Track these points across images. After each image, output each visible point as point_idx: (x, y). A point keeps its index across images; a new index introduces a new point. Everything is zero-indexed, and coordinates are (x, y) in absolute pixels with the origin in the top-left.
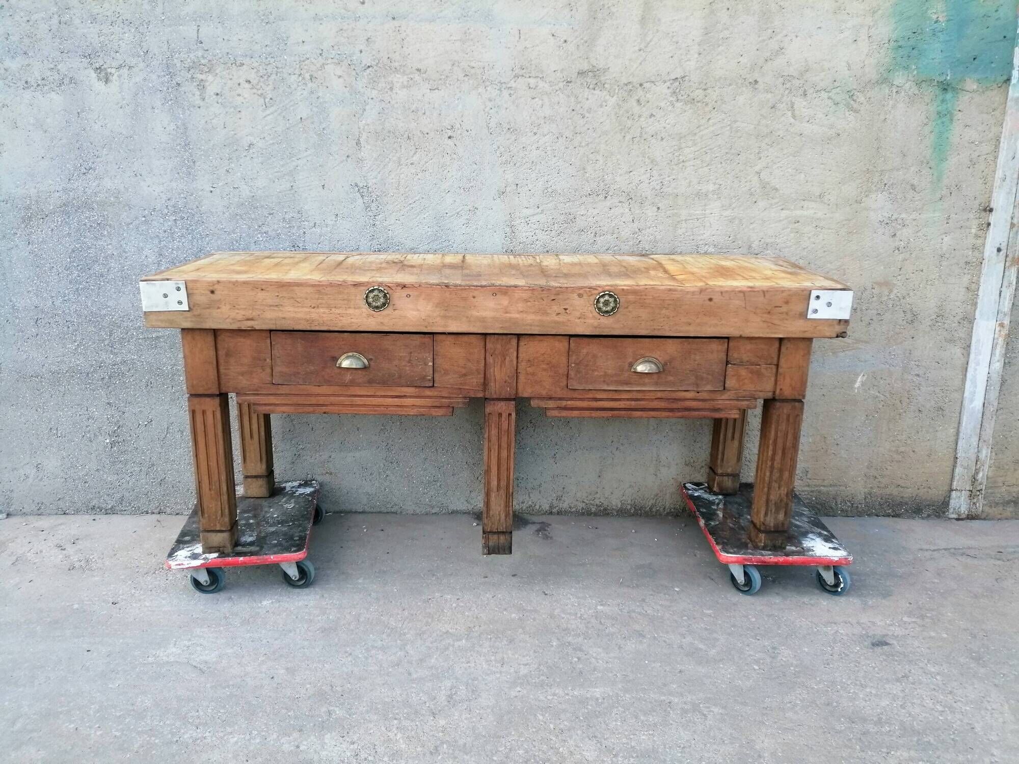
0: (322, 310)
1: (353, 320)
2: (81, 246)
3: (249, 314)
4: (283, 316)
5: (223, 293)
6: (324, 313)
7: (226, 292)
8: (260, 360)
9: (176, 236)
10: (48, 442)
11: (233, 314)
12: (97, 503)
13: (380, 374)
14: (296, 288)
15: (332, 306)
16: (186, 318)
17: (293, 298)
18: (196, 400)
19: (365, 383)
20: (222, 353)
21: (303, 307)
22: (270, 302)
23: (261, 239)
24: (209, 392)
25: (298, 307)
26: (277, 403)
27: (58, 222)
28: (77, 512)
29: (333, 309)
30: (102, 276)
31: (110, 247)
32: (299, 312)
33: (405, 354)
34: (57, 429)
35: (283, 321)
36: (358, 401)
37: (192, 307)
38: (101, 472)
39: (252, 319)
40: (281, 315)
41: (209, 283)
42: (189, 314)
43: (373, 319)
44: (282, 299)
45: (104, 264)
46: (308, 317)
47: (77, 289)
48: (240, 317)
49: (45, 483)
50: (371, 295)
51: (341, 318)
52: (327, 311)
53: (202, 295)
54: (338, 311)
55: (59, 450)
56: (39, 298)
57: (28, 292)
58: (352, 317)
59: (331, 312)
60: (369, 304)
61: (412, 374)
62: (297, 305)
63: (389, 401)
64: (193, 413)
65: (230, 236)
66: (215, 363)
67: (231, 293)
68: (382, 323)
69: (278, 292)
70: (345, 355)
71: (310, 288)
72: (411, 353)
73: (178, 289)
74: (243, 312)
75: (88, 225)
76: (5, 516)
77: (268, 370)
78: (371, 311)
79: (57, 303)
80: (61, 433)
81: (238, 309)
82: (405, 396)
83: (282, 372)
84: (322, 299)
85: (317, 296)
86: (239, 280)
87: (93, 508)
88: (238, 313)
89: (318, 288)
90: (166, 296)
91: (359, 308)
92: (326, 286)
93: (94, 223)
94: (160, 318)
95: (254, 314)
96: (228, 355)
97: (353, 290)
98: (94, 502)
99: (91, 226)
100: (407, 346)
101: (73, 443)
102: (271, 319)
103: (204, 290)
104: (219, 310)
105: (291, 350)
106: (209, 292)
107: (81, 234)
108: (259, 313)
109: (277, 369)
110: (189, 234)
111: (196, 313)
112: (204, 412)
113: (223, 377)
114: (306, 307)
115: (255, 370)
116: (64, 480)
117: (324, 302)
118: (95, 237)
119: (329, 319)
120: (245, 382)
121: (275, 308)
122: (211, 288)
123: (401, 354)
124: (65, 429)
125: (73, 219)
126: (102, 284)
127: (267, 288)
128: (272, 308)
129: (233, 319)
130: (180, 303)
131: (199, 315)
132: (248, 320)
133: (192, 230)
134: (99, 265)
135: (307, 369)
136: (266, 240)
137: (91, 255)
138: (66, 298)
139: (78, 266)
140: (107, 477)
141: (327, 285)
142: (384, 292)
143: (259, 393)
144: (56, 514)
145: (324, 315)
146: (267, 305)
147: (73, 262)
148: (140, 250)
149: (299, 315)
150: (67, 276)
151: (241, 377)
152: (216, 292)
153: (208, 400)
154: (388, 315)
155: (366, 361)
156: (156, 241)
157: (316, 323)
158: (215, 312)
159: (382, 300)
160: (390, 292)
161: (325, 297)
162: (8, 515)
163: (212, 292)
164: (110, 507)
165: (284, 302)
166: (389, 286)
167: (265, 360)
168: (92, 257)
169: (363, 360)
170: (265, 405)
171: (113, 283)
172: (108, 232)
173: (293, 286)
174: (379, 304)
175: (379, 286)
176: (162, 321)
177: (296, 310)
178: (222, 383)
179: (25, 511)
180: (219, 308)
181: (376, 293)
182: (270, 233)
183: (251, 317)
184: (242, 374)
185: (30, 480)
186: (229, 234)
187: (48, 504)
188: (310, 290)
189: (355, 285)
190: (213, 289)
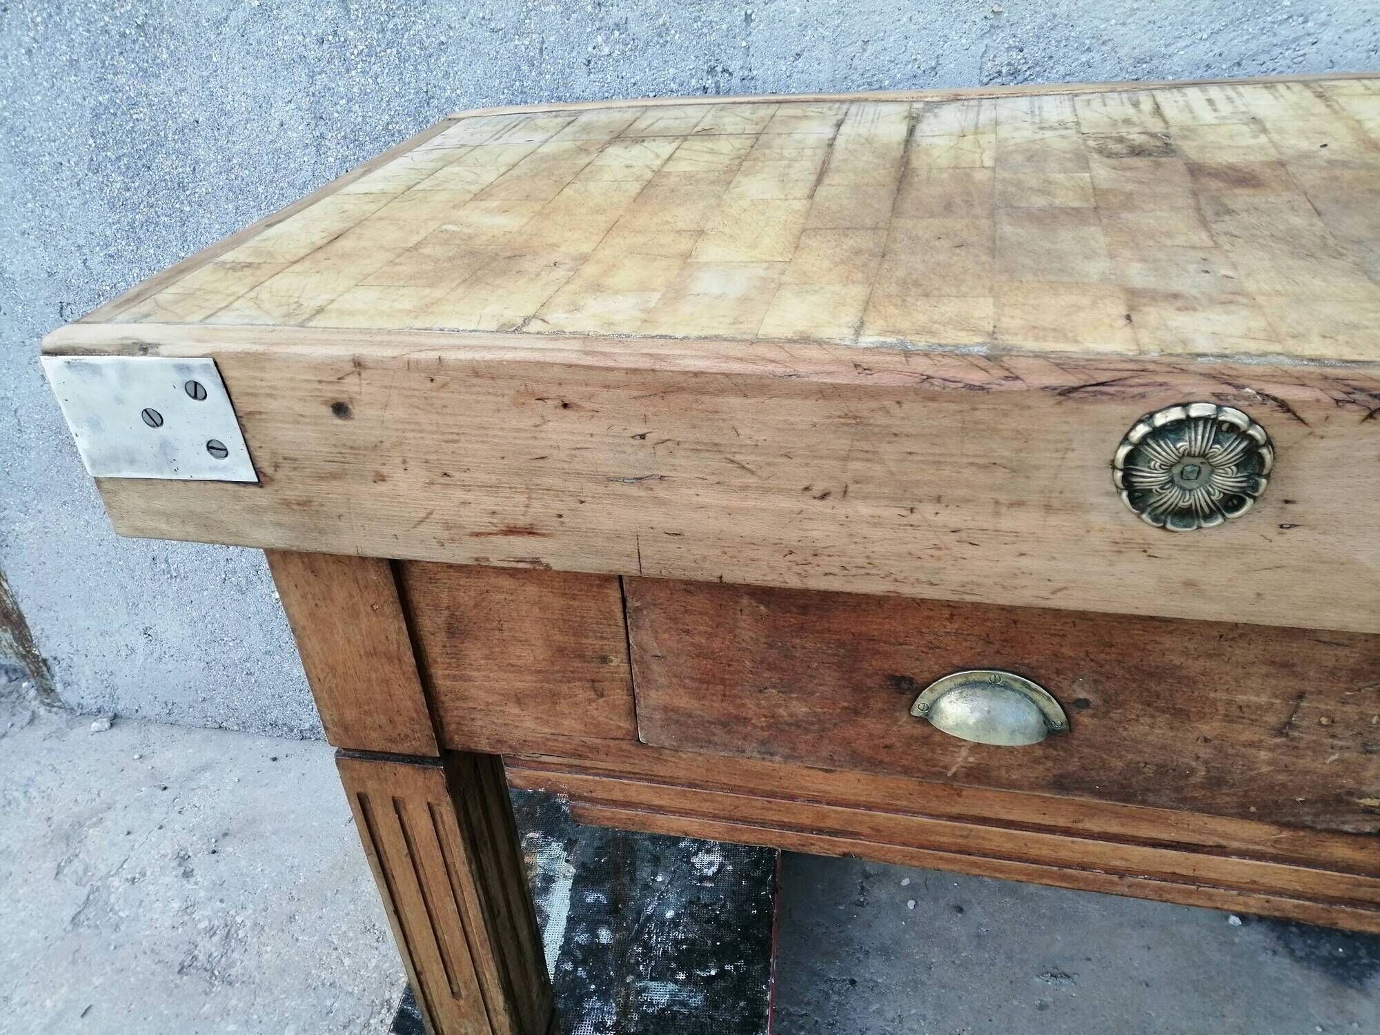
0: (864, 509)
1: (1024, 562)
2: (111, 100)
3: (515, 508)
4: (674, 526)
5: (388, 415)
6: (876, 522)
7: (401, 413)
8: (582, 657)
9: (351, 53)
10: (155, 586)
11: (445, 503)
12: (281, 716)
13: (1120, 764)
14: (735, 401)
15: (921, 492)
16: (255, 510)
17: (716, 447)
18: (365, 768)
19: (1042, 787)
20: (430, 623)
21: (766, 491)
22: (604, 460)
23: (606, 51)
24: (405, 748)
25: (745, 488)
26: (657, 802)
27: (36, 25)
28: (243, 727)
29: (927, 510)
30: (181, 186)
31: (184, 98)
32: (744, 512)
33: (1264, 699)
34: (166, 561)
35: (672, 548)
36: (996, 837)
37: (269, 471)
38: (277, 657)
39: (530, 531)
40: (659, 519)
41: (316, 367)
42: (262, 497)
43: (1142, 563)
44: (661, 450)
45: (178, 151)
46: (791, 536)
47: (131, 225)
48: (475, 518)
49: (170, 667)
50: (1163, 452)
51: (969, 551)
52: (890, 513)
53: (298, 419)
54: (951, 518)
55: (181, 605)
56: (51, 249)
57: (23, 233)
58: (1024, 548)
59: (914, 519)
60: (1139, 498)
61: (1281, 778)
62: (736, 482)
63: (1138, 855)
64: (362, 804)
65: (511, 46)
66: (409, 659)
67: (423, 418)
68: (1190, 584)
69: (645, 420)
70: (959, 677)
71: (810, 403)
72: (1301, 696)
73: (196, 391)
74: (489, 502)
75: (113, 30)
76: (107, 725)
77: (619, 696)
78: (1145, 527)
79: (95, 262)
80: (177, 570)
81: (467, 488)
82: (1221, 851)
83: (675, 710)
84: (871, 457)
85: (842, 444)
86: (450, 356)
87: (274, 725)
88: (465, 503)
89: (855, 406)
90: (153, 418)
91: (1073, 508)
92: (899, 395)
93: (128, 25)
94: (158, 504)
95: (537, 507)
96: (456, 630)
97: (1052, 416)
98: (274, 714)
99: (123, 35)
100: (1285, 665)
101: (205, 593)
102: (617, 536)
103: (303, 400)
104: (381, 488)
105: (710, 636)
106: (327, 411)
107: (103, 62)
108: (557, 506)
109: (652, 699)
110: (390, 45)
111: (290, 494)
112: (397, 805)
113: (447, 701)
114: (781, 491)
115: (565, 688)
116: (203, 665)
117: (877, 470)
118: (141, 69)
119: (903, 549)
120: (529, 724)
121: (634, 491)
122: (332, 392)
123: (1241, 698)
124: (183, 562)
125: (72, 13)
126: (187, 209)
127: (592, 396)
128: (617, 488)
129: (448, 526)
130: (215, 448)
131: (305, 503)
132: (512, 531)
133: (395, 30)
134: (168, 153)
135: (782, 711)
136: (623, 52)
137: (141, 126)
138: (112, 250)
139: (118, 159)
140: (292, 669)
141: (905, 390)
142: (1243, 435)
143: (588, 763)
144: (205, 727)
145: (878, 533)
146: (593, 477)
147: (105, 148)
148: (263, 105)
149: (749, 527)
150: (101, 190)
151: (515, 710)
152: (355, 410)
153: (404, 770)
154: (1242, 549)
155: (1055, 711)
156: (301, 72)
157: (833, 565)
158: (366, 495)
159: (1226, 480)
160: (1285, 432)
161: (889, 451)
162: (115, 720)
163: (340, 409)
164: (307, 726)
165: (674, 467)
166: (1283, 406)
167: (604, 660)
168: (143, 133)
169: (1044, 703)
170: (614, 803)
171: (212, 207)
172: (171, 54)
173: (721, 392)
174: (1199, 497)
175: (1220, 402)
176: (168, 516)
177: (735, 501)
178: (448, 718)
179: (144, 713)
180: (380, 478)
181: (1195, 440)
182: (632, 27)
183: (522, 522)
184: (519, 699)
185: (140, 659)
186: (505, 38)
187: (185, 707)
188: (807, 412)
189: (1066, 393)
190: (343, 398)
